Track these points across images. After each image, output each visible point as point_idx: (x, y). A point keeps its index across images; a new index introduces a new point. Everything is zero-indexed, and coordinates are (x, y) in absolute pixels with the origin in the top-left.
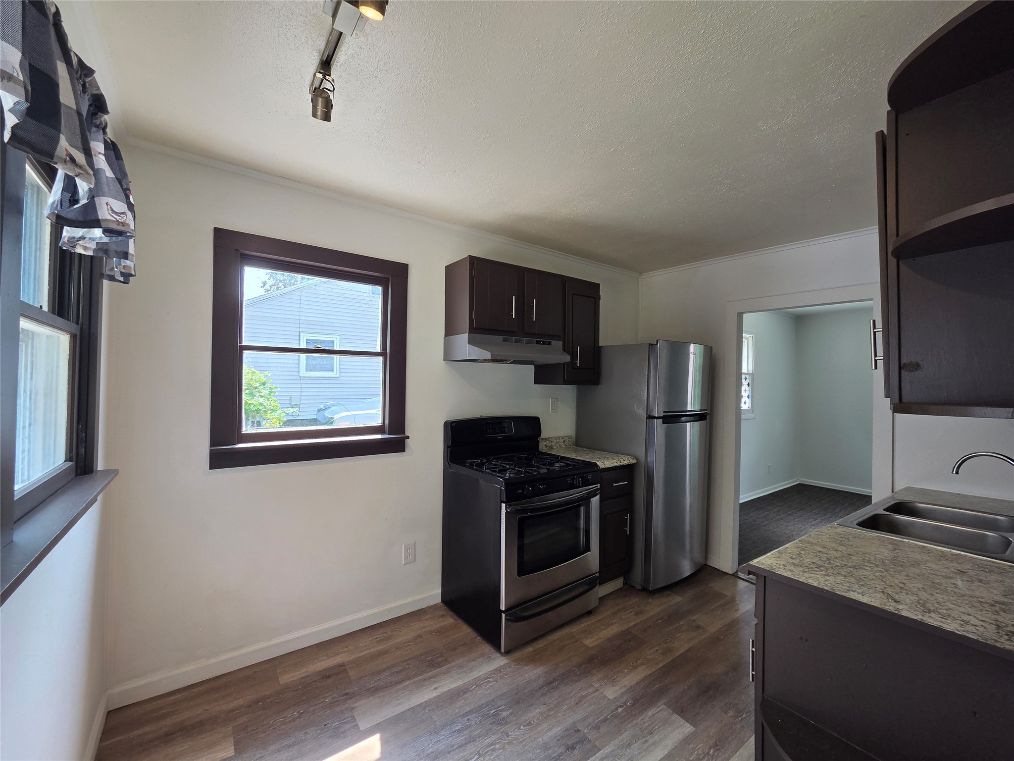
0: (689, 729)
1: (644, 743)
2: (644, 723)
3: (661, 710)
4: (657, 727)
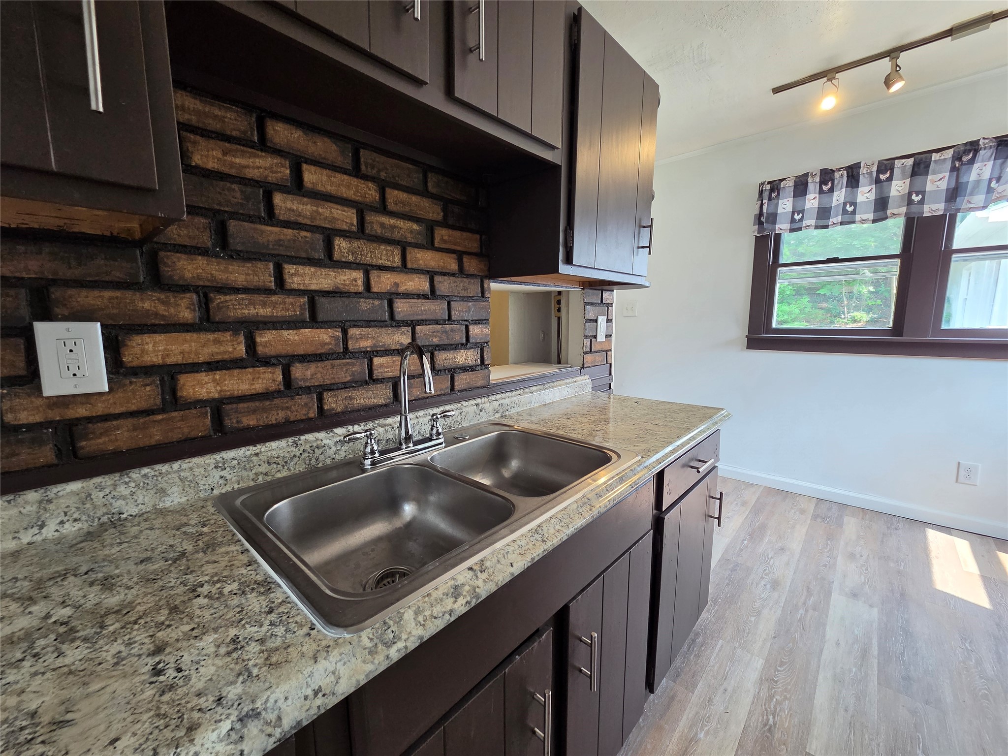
1: (847, 707)
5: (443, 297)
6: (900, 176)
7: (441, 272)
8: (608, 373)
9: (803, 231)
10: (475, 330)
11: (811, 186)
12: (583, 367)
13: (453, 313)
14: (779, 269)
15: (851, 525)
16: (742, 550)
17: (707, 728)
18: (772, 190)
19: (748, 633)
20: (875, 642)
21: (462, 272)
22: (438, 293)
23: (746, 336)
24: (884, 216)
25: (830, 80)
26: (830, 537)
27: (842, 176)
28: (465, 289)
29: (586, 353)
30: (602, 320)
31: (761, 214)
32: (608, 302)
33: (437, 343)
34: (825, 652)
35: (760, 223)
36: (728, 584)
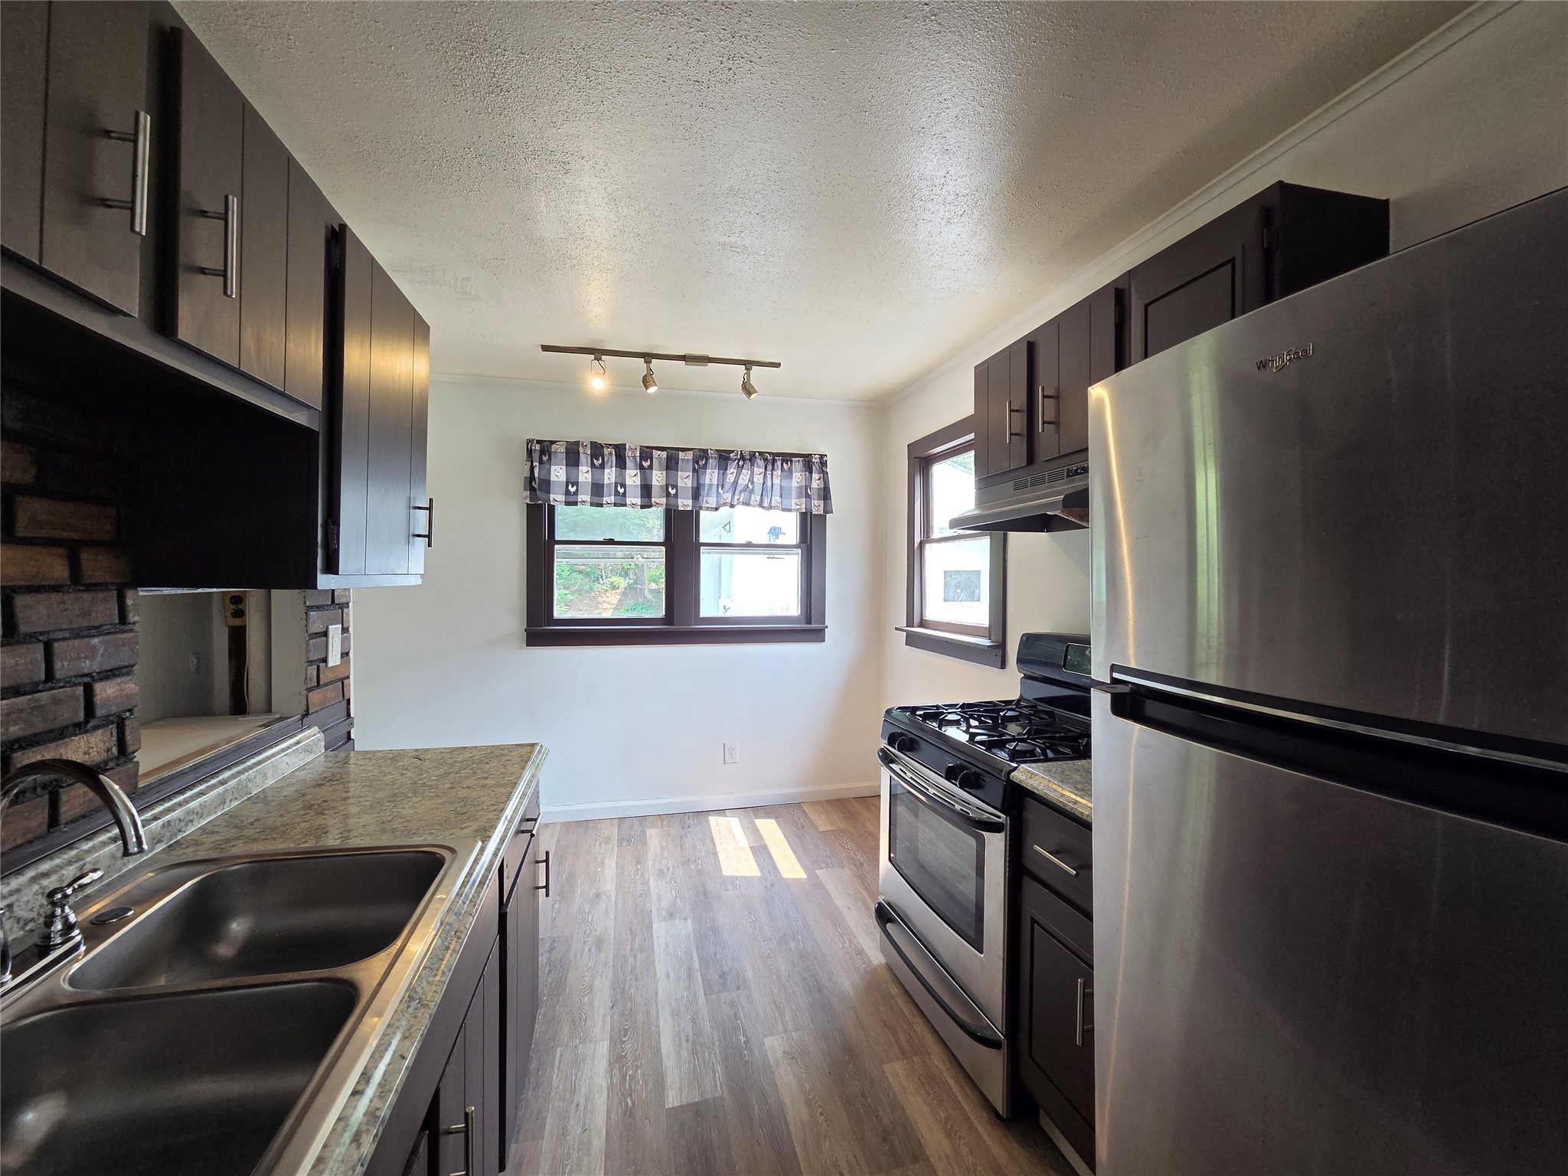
0: (671, 1099)
1: (687, 1037)
2: (710, 1054)
3: (716, 1085)
4: (696, 1063)
5: (31, 638)
6: (658, 467)
7: (29, 587)
8: (345, 714)
9: (580, 506)
10: (106, 691)
11: (583, 458)
12: (307, 714)
13: (58, 665)
14: (556, 546)
15: (653, 835)
16: (555, 918)
17: (569, 1167)
18: (542, 452)
19: (586, 1019)
20: (695, 955)
21: (77, 580)
22: (23, 629)
23: (526, 630)
24: (649, 504)
25: (598, 359)
26: (639, 860)
27: (611, 453)
28: (85, 614)
29: (309, 690)
30: (335, 630)
31: (532, 478)
32: (344, 600)
33: (20, 733)
34: (660, 992)
35: (532, 489)
36: (550, 971)
